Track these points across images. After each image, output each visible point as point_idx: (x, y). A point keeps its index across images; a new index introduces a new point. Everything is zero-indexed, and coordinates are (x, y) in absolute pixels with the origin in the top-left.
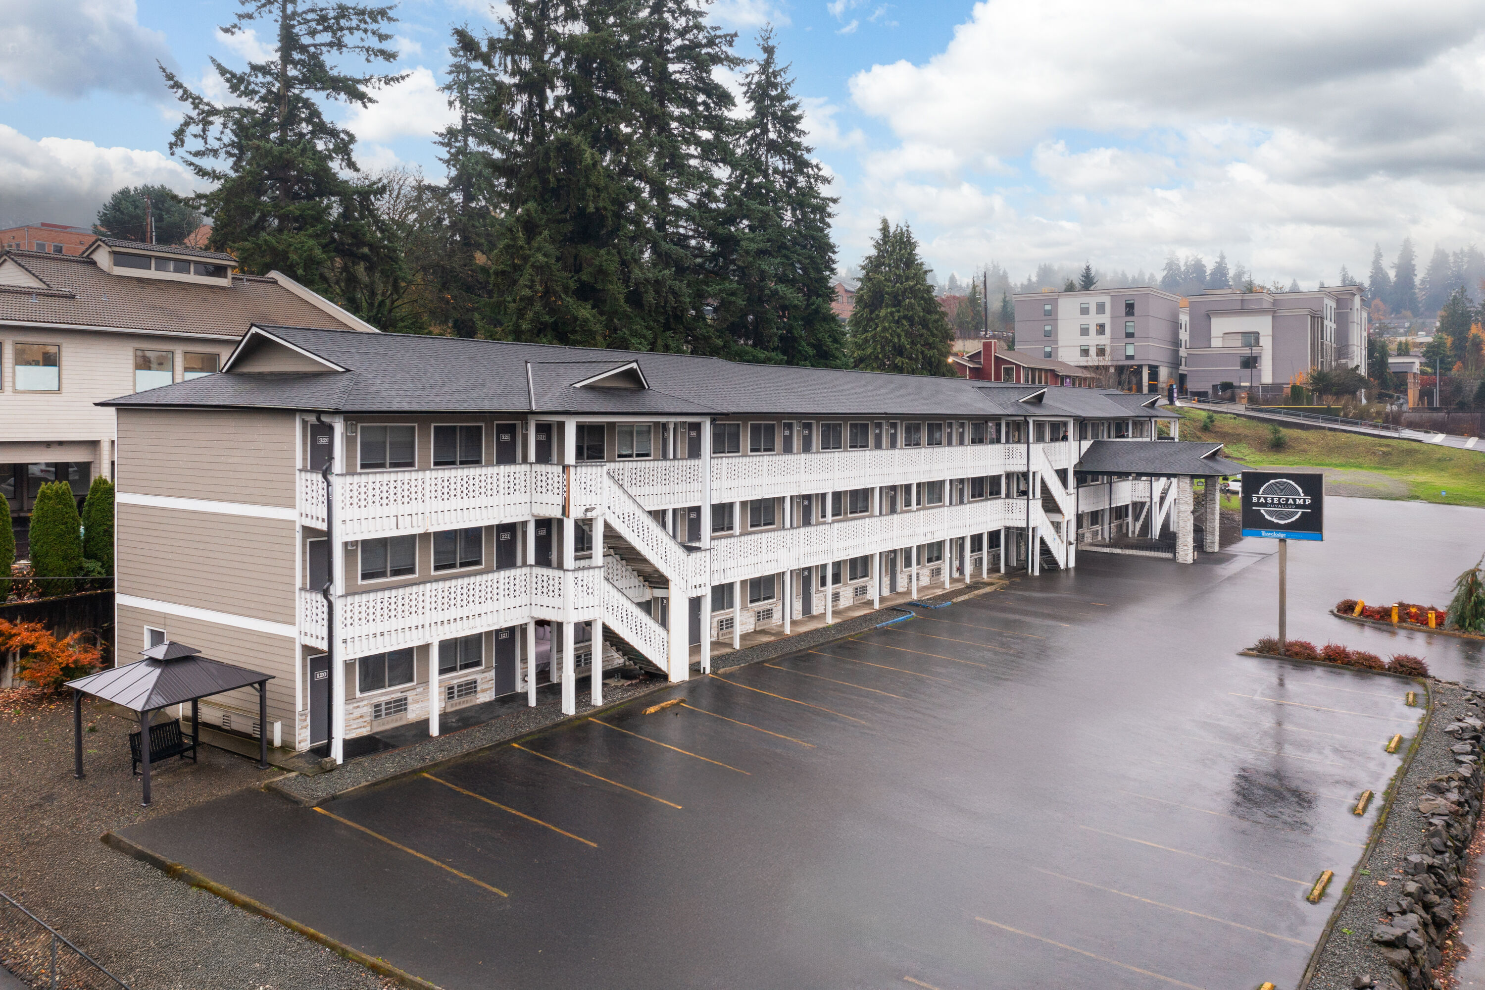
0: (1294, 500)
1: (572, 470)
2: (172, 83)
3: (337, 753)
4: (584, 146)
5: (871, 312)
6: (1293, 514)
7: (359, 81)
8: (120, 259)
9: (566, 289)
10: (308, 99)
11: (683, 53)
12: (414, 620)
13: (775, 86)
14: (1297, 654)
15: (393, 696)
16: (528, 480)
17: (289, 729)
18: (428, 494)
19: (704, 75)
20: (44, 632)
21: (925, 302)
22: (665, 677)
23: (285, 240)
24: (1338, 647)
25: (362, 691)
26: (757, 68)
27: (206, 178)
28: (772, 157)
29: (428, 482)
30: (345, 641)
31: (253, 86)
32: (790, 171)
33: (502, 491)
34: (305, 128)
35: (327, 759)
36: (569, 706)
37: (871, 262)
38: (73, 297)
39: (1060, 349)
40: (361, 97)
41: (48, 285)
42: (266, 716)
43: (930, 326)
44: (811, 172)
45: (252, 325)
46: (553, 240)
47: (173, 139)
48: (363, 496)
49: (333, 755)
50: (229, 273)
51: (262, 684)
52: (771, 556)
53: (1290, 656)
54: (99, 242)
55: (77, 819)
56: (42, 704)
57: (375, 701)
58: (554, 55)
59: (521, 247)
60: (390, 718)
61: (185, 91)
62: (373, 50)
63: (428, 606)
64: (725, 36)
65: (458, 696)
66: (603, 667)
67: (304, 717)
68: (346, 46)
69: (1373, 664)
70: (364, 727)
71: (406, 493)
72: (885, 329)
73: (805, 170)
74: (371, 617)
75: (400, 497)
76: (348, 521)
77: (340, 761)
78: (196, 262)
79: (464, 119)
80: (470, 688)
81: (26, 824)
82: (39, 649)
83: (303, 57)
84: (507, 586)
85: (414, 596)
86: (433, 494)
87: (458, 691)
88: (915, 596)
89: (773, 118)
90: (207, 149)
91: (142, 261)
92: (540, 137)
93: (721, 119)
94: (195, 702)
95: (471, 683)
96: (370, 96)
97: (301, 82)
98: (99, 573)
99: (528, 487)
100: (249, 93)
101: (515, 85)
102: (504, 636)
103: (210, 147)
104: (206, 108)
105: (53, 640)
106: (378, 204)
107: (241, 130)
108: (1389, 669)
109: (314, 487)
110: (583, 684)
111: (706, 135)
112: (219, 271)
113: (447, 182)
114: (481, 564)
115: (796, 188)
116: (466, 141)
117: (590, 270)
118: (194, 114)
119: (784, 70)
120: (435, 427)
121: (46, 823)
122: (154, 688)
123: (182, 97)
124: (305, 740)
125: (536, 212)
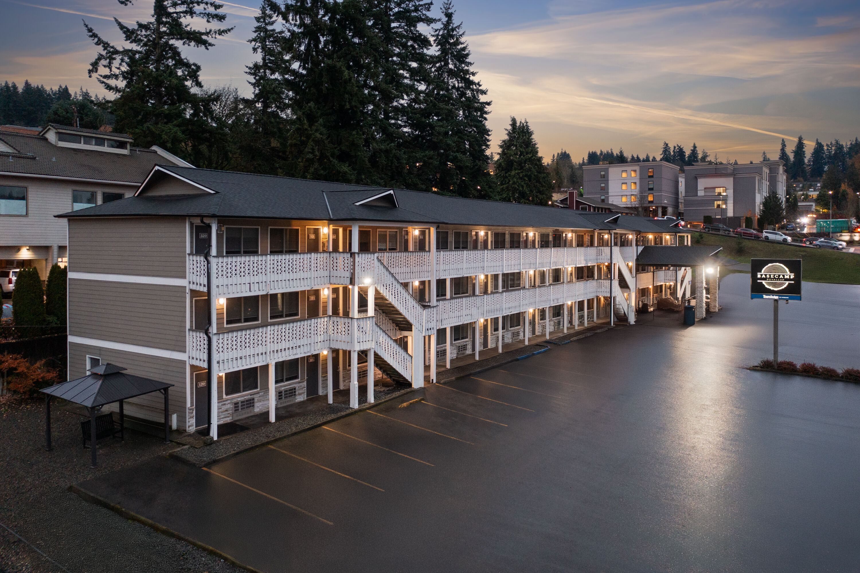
0: (783, 276)
1: (356, 255)
2: (91, 34)
3: (214, 433)
4: (344, 68)
5: (506, 173)
6: (783, 284)
7: (203, 34)
8: (61, 137)
9: (333, 155)
10: (172, 45)
11: (399, 17)
12: (260, 349)
13: (452, 37)
14: (785, 368)
15: (245, 397)
16: (328, 262)
17: (182, 419)
18: (269, 270)
19: (412, 28)
20: (22, 360)
21: (538, 167)
22: (409, 385)
23: (160, 128)
24: (810, 364)
25: (227, 394)
26: (442, 26)
27: (112, 91)
28: (451, 79)
29: (269, 262)
30: (218, 362)
31: (140, 37)
32: (462, 87)
33: (313, 269)
34: (171, 62)
35: (207, 437)
36: (354, 403)
37: (505, 144)
38: (34, 158)
39: (610, 197)
40: (205, 43)
41: (19, 152)
42: (168, 411)
43: (541, 180)
44: (475, 88)
45: (156, 165)
46: (324, 126)
47: (91, 68)
48: (229, 271)
49: (211, 435)
50: (128, 146)
51: (166, 390)
52: (468, 312)
53: (781, 370)
54: (49, 127)
55: (50, 477)
56: (22, 405)
57: (235, 401)
58: (324, 16)
59: (306, 129)
60: (243, 412)
61: (99, 39)
62: (211, 15)
63: (269, 341)
64: (425, 4)
65: (285, 398)
66: (375, 378)
67: (191, 411)
68: (195, 13)
69: (833, 374)
70: (228, 417)
71: (255, 269)
72: (514, 183)
73: (471, 87)
74: (235, 347)
75: (252, 271)
76: (220, 286)
77: (215, 438)
78: (108, 139)
79: (264, 59)
80: (292, 392)
81: (16, 480)
82: (20, 370)
83: (168, 20)
84: (316, 328)
85: (260, 334)
86: (272, 270)
87: (285, 395)
88: (548, 337)
89: (452, 56)
90: (112, 74)
91: (76, 139)
92: (316, 64)
93: (423, 55)
94: (121, 402)
95: (292, 390)
96: (209, 42)
97: (168, 35)
98: (56, 324)
99: (328, 267)
100: (137, 41)
101: (301, 33)
102: (311, 360)
103: (113, 73)
104: (112, 50)
105: (28, 364)
106: (214, 108)
107: (133, 63)
108: (842, 377)
109: (198, 265)
110: (363, 390)
111: (414, 65)
112: (122, 145)
113: (253, 96)
114: (298, 315)
115: (465, 97)
116: (265, 72)
117: (347, 144)
118: (104, 53)
119: (458, 27)
120: (271, 229)
121: (29, 480)
122: (98, 392)
123: (97, 42)
124: (192, 426)
125: (314, 108)
